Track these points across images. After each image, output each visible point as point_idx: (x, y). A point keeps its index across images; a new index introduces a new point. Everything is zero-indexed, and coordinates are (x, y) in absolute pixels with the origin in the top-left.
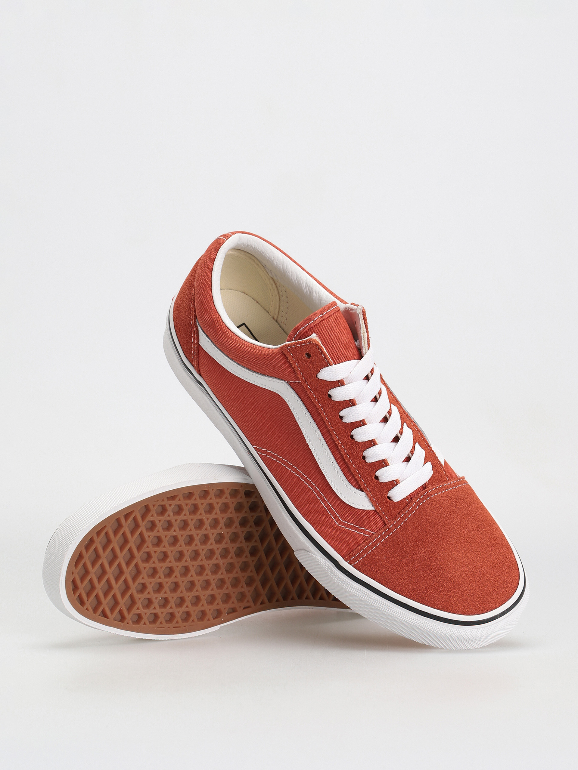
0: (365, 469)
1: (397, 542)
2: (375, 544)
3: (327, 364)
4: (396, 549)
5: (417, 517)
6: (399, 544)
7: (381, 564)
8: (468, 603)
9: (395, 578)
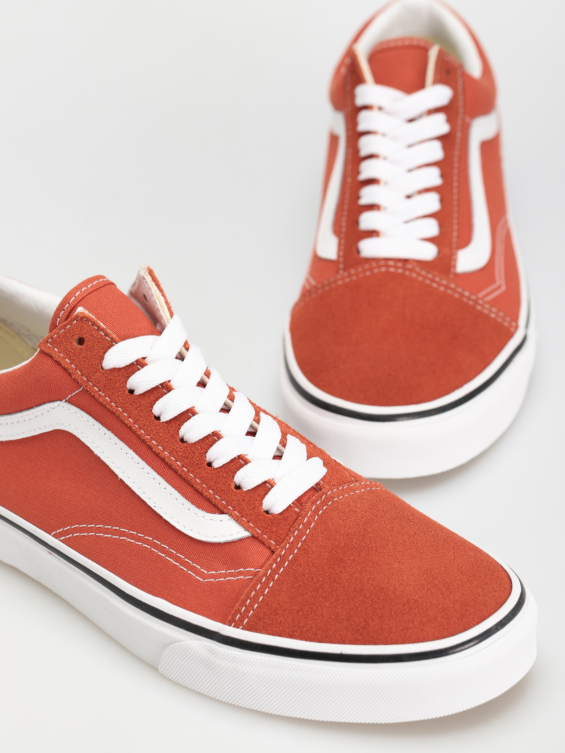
0: (215, 478)
1: (301, 572)
2: (265, 585)
3: (112, 343)
4: (301, 583)
5: (319, 530)
6: (304, 575)
7: (285, 610)
8: (439, 623)
9: (312, 622)
